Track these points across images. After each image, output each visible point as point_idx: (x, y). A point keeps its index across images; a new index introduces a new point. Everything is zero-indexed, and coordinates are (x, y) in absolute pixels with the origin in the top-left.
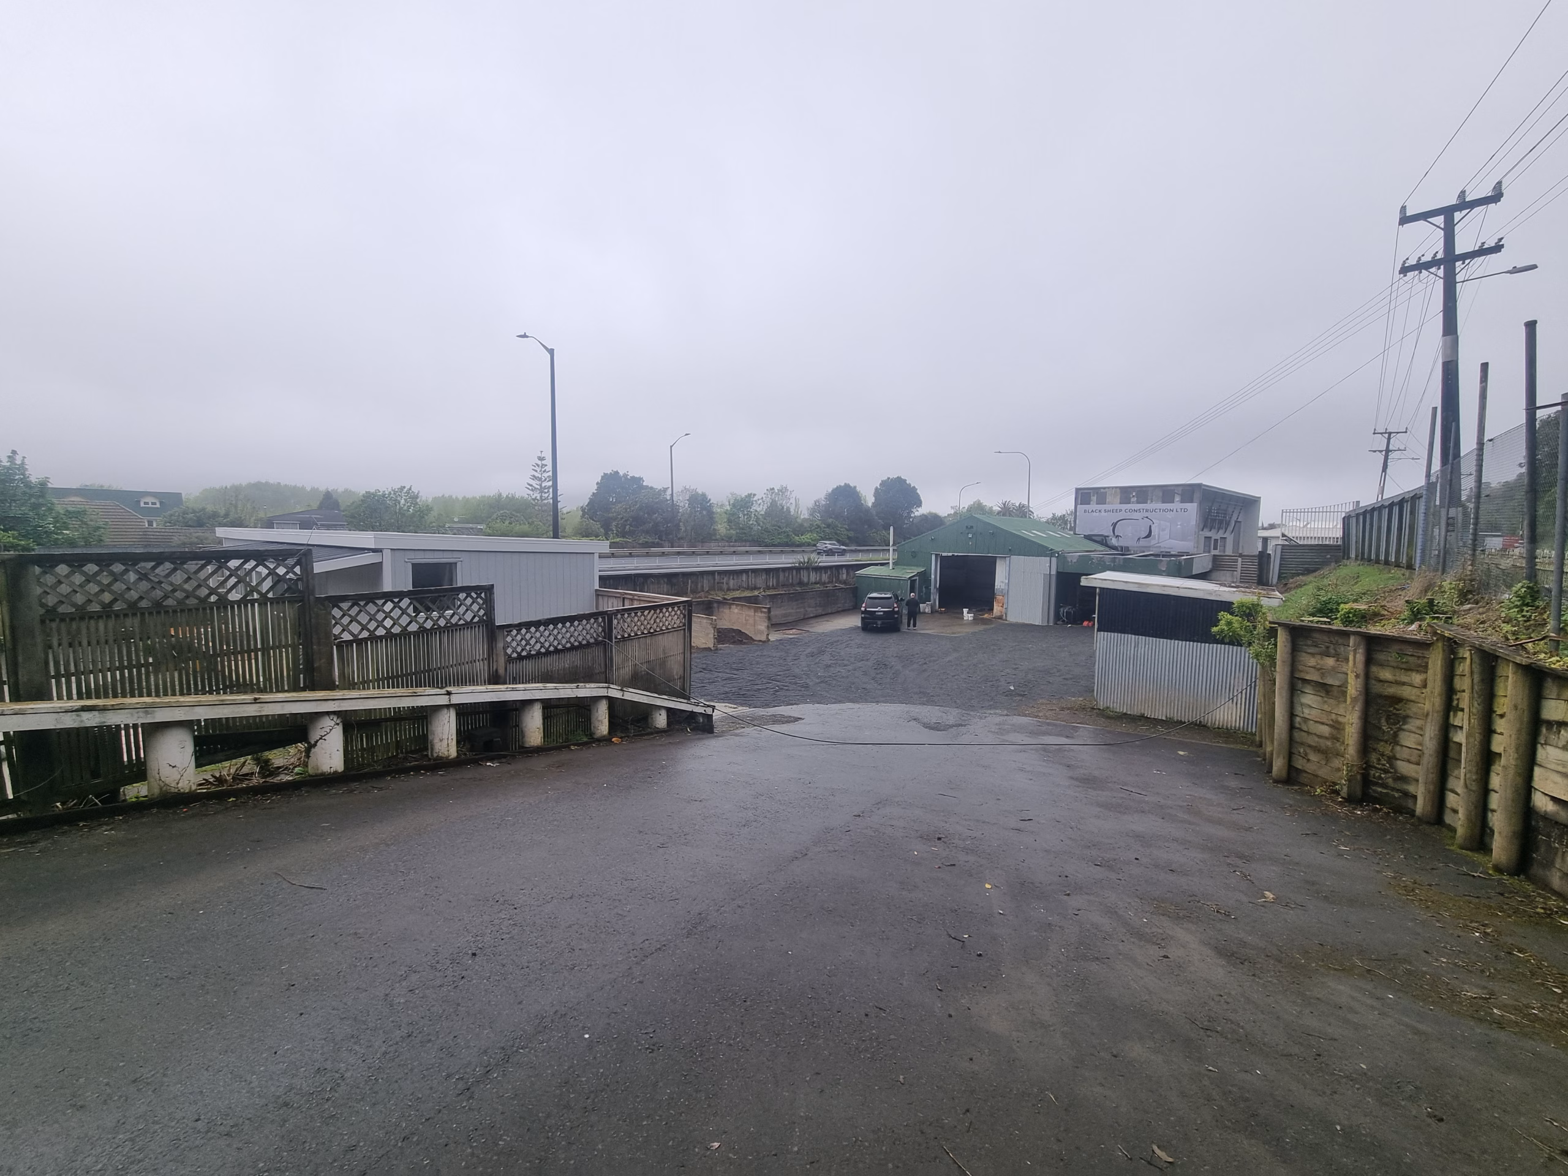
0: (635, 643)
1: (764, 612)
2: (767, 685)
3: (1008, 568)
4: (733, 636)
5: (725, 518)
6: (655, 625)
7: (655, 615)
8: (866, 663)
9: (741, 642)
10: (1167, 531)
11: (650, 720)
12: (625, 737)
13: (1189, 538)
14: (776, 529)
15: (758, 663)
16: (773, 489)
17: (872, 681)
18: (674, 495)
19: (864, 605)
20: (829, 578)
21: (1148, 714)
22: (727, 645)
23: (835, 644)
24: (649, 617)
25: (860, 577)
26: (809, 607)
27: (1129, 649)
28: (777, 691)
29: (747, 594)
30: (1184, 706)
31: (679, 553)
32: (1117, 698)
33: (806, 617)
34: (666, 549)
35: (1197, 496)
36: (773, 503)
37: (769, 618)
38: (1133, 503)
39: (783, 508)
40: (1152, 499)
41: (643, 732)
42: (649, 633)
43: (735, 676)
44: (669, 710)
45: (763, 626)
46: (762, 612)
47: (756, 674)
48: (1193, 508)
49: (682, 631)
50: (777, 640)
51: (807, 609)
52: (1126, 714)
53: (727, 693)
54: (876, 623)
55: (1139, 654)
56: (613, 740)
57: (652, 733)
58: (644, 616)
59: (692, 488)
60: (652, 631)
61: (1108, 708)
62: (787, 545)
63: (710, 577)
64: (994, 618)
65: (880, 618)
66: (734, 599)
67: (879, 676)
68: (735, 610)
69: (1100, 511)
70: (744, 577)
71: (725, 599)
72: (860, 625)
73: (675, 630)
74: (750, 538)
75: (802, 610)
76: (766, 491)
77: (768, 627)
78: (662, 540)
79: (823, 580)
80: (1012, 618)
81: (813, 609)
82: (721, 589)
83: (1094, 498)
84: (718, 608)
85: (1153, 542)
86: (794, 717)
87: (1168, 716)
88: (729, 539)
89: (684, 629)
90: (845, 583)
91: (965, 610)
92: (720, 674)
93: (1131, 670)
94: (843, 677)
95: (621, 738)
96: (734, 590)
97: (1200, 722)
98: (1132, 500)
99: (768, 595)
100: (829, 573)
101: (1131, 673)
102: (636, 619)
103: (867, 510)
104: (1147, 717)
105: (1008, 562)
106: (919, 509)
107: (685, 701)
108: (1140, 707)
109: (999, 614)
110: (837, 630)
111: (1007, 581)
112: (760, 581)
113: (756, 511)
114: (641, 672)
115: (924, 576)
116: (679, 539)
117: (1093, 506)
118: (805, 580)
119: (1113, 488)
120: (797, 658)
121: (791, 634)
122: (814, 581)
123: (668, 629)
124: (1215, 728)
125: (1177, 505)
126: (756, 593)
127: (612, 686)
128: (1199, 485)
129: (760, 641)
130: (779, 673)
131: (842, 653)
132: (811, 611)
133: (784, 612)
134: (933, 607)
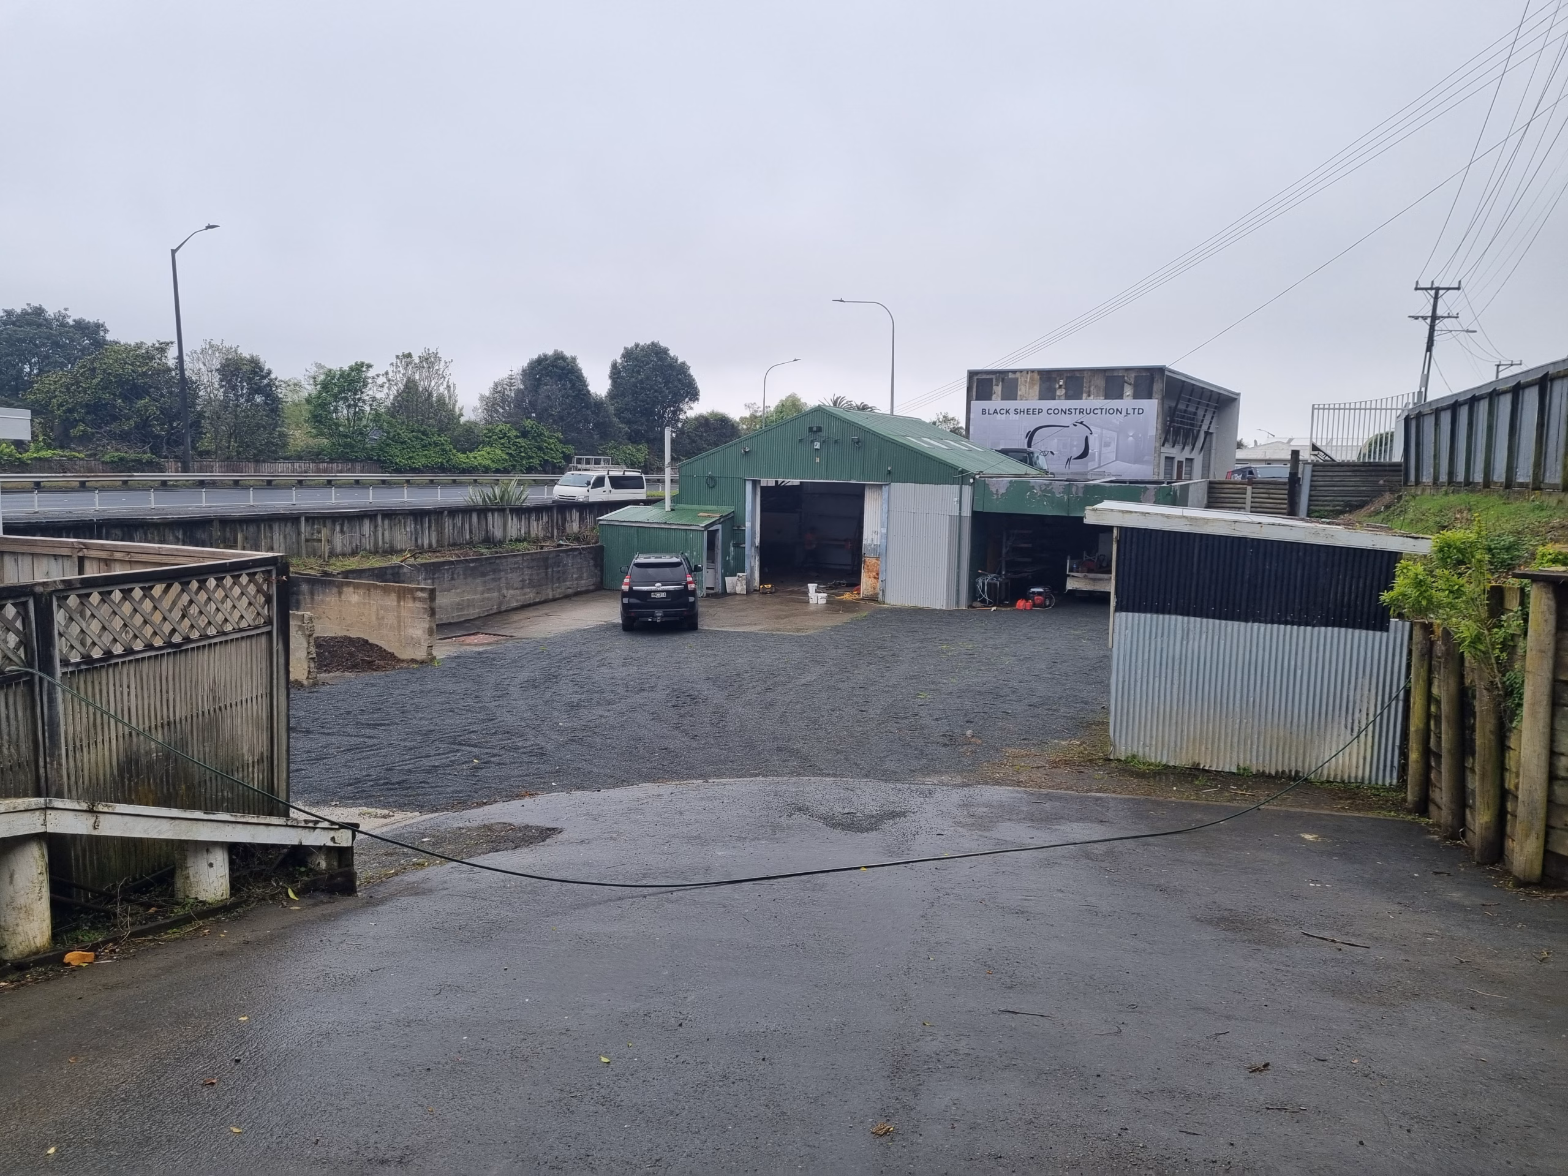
0: (128, 675)
1: (420, 600)
2: (452, 757)
3: (885, 506)
4: (351, 654)
5: (305, 412)
6: (187, 622)
7: (185, 598)
8: (652, 695)
9: (370, 666)
10: (1113, 446)
11: (179, 883)
12: (105, 943)
13: (1146, 458)
14: (417, 438)
15: (417, 709)
16: (409, 355)
17: (676, 732)
18: (185, 358)
19: (626, 580)
20: (545, 529)
21: (1206, 763)
22: (338, 674)
23: (576, 660)
24: (166, 603)
25: (610, 526)
26: (509, 587)
27: (1171, 642)
28: (476, 768)
29: (376, 562)
30: (1268, 743)
31: (202, 484)
32: (1151, 737)
33: (503, 608)
34: (171, 476)
35: (1158, 387)
36: (410, 386)
37: (432, 612)
38: (1060, 398)
39: (430, 395)
40: (1089, 392)
41: (161, 920)
42: (169, 644)
43: (370, 742)
44: (233, 849)
45: (417, 630)
46: (414, 599)
47: (418, 733)
48: (1151, 407)
49: (264, 639)
50: (449, 658)
51: (505, 591)
52: (1166, 767)
53: (358, 781)
54: (653, 615)
55: (1190, 652)
56: (69, 957)
57: (187, 920)
58: (152, 598)
59: (227, 344)
60: (177, 639)
61: (1134, 756)
62: (442, 469)
63: (289, 528)
64: (862, 599)
65: (659, 604)
66: (346, 574)
67: (686, 721)
68: (352, 597)
69: (1007, 412)
70: (367, 526)
71: (326, 574)
72: (620, 621)
73: (244, 635)
74: (363, 455)
75: (495, 594)
76: (394, 360)
77: (430, 632)
78: (160, 457)
79: (533, 535)
80: (895, 598)
81: (518, 592)
82: (314, 553)
83: (998, 389)
84: (312, 594)
85: (1091, 464)
86: (537, 828)
87: (1241, 765)
88: (315, 456)
89: (270, 633)
90: (577, 539)
91: (812, 587)
92: (334, 739)
93: (1176, 682)
94: (613, 727)
95: (94, 948)
96: (344, 555)
97: (1297, 772)
98: (1058, 393)
99: (422, 565)
100: (545, 519)
101: (1176, 687)
102: (127, 608)
103: (598, 405)
104: (1203, 770)
105: (885, 495)
106: (694, 405)
107: (281, 821)
108: (1191, 752)
109: (870, 592)
110: (573, 632)
111: (884, 531)
112: (401, 536)
113: (374, 399)
114: (148, 753)
115: (733, 524)
116: (201, 454)
117: (996, 403)
118: (498, 534)
119: (1027, 371)
120: (501, 693)
121: (478, 643)
122: (515, 536)
123: (225, 634)
124: (1322, 783)
125: (1127, 402)
126: (395, 560)
127: (58, 803)
128: (1161, 370)
129: (413, 661)
130: (472, 728)
131: (596, 678)
132: (514, 597)
133: (458, 600)
134: (749, 582)
